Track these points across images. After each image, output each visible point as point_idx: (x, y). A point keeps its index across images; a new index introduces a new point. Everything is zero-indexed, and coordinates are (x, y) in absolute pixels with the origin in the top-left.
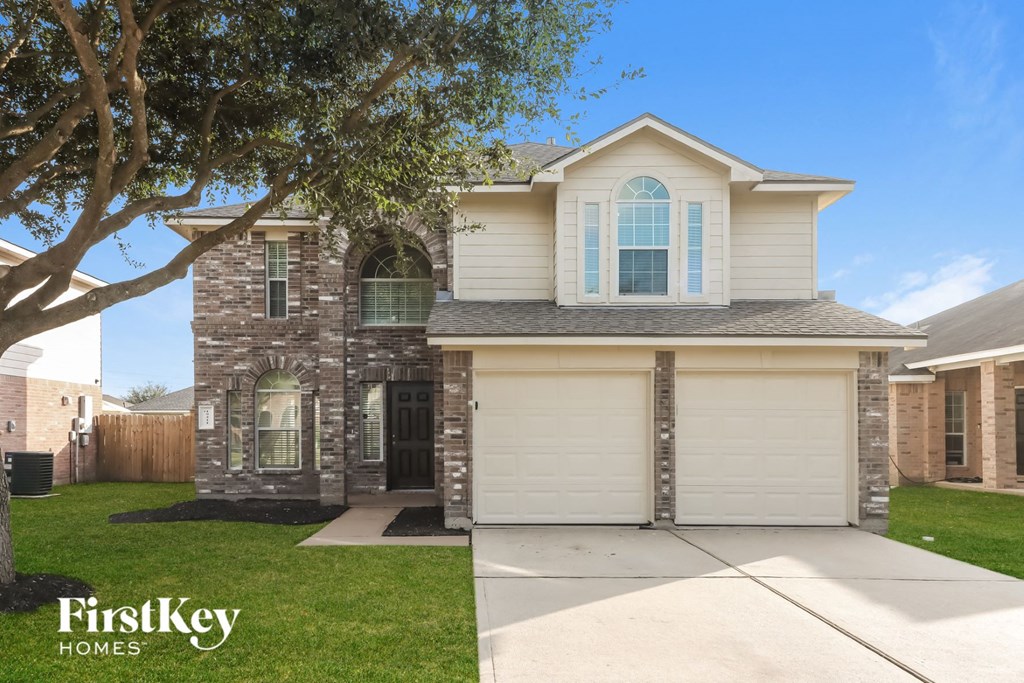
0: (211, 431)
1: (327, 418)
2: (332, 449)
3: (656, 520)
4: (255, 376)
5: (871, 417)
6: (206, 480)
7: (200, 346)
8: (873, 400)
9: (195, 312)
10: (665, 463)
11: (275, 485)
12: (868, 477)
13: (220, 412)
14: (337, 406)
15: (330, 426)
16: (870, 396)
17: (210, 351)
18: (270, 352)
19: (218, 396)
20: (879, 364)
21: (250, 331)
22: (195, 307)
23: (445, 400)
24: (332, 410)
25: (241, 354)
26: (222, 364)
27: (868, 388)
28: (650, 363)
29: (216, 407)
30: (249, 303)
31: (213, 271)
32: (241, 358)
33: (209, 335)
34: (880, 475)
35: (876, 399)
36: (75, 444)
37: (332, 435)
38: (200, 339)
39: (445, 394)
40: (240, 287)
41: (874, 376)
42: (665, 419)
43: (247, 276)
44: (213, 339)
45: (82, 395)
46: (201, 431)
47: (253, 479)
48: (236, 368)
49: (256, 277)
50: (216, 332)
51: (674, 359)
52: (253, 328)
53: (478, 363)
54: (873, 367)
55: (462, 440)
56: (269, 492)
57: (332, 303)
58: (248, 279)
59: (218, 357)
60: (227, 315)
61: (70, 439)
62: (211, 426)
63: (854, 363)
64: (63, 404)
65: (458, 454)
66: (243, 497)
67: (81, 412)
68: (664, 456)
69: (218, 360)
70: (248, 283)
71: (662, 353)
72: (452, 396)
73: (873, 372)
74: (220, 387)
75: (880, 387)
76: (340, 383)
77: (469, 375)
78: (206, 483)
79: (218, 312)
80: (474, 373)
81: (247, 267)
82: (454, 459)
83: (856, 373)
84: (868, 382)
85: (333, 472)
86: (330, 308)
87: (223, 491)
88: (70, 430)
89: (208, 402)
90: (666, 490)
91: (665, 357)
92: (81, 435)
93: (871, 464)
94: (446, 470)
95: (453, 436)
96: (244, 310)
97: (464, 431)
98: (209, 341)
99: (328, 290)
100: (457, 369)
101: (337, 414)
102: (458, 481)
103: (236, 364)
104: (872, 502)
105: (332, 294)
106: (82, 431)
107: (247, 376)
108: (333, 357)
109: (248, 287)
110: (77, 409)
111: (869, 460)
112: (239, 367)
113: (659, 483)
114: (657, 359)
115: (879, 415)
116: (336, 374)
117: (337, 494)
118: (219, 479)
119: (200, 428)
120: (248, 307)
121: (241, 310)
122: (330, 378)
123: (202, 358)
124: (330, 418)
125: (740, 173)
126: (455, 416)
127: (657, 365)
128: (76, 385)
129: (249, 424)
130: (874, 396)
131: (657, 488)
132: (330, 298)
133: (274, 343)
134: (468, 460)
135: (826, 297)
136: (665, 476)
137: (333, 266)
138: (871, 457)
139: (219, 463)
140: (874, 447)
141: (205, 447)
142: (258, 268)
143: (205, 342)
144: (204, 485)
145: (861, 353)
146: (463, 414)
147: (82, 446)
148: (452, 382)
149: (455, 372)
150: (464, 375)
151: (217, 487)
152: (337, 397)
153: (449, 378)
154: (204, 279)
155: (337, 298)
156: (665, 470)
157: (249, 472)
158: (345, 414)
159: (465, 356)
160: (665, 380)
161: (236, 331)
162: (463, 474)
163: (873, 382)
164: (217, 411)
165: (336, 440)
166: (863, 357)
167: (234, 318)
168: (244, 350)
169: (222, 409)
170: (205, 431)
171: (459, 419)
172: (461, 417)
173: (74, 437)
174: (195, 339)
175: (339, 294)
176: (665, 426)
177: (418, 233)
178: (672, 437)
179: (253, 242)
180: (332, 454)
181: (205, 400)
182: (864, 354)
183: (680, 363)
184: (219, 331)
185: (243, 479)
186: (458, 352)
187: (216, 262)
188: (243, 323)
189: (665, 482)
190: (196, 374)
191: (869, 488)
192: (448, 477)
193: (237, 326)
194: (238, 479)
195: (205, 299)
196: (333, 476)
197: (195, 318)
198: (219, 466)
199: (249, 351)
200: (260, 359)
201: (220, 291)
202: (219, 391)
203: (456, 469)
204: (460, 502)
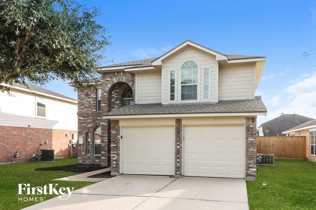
0: (82, 144)
1: (103, 141)
2: (104, 150)
3: (176, 174)
4: (93, 128)
5: (250, 140)
6: (80, 158)
7: (79, 120)
8: (251, 134)
9: (78, 110)
10: (178, 156)
11: (98, 160)
12: (248, 162)
13: (84, 139)
14: (106, 137)
15: (104, 143)
16: (250, 133)
17: (82, 121)
18: (97, 121)
19: (84, 134)
20: (253, 122)
21: (92, 115)
22: (78, 108)
23: (111, 135)
24: (104, 138)
25: (90, 122)
26: (85, 125)
27: (249, 130)
28: (174, 123)
29: (83, 137)
30: (92, 107)
31: (83, 98)
32: (90, 123)
33: (82, 117)
34: (253, 161)
35: (252, 134)
36: (71, 147)
37: (104, 146)
38: (79, 118)
39: (111, 134)
40: (89, 102)
41: (251, 126)
42: (178, 141)
43: (92, 99)
44: (83, 118)
45: (73, 133)
46: (79, 144)
47: (93, 158)
48: (88, 126)
49: (94, 99)
50: (83, 116)
51: (181, 121)
52: (93, 114)
53: (121, 124)
54: (251, 122)
55: (116, 148)
56: (97, 162)
57: (105, 106)
58: (92, 100)
59: (84, 123)
60: (86, 111)
61: (69, 146)
62: (82, 143)
63: (244, 121)
64: (66, 136)
65: (115, 152)
66: (90, 163)
67: (73, 138)
68: (178, 153)
69: (84, 124)
70: (92, 101)
71: (178, 119)
72: (113, 134)
73: (251, 124)
74: (84, 132)
75: (253, 130)
76: (107, 130)
77: (119, 127)
78: (81, 159)
79: (84, 110)
80: (120, 127)
81: (91, 96)
82: (114, 154)
83: (245, 125)
84: (249, 128)
85: (104, 157)
86: (104, 108)
87: (85, 161)
88: (69, 143)
89: (81, 136)
90: (178, 165)
91: (179, 121)
92: (73, 145)
93: (249, 157)
94: (111, 157)
95: (113, 147)
96: (91, 109)
97: (117, 145)
98: (82, 118)
99: (103, 102)
100: (115, 126)
101: (106, 139)
102: (115, 161)
103: (88, 125)
104: (250, 171)
105: (105, 104)
106: (73, 143)
107: (91, 128)
108: (105, 122)
109: (92, 102)
110: (72, 137)
111: (249, 156)
112: (90, 125)
113: (177, 162)
114: (176, 121)
115: (253, 140)
116: (105, 127)
117: (106, 163)
118: (84, 158)
119: (79, 143)
120: (92, 108)
121: (90, 109)
122: (104, 129)
123: (80, 123)
124: (104, 140)
125: (220, 57)
126: (114, 141)
127: (176, 124)
128: (71, 131)
129: (92, 142)
130: (251, 133)
131: (176, 164)
132: (104, 105)
133: (98, 118)
134: (118, 154)
135: (258, 98)
136: (178, 160)
137: (105, 95)
138: (250, 154)
139: (84, 153)
140: (251, 151)
141: (80, 149)
142: (94, 97)
143: (80, 119)
144: (80, 160)
145: (246, 118)
146: (116, 140)
147: (73, 147)
148: (113, 130)
149: (114, 127)
150: (117, 128)
151: (83, 160)
152: (106, 134)
153: (113, 129)
154: (80, 100)
155: (106, 105)
156: (178, 158)
157: (92, 156)
158: (108, 139)
159: (117, 121)
160: (179, 128)
161: (89, 115)
162: (116, 159)
163: (251, 128)
164: (83, 138)
165: (106, 147)
166: (247, 119)
167: (88, 112)
168: (91, 121)
169: (85, 138)
170: (80, 144)
171: (115, 142)
172: (116, 141)
173: (70, 145)
174: (78, 118)
175: (107, 103)
176: (178, 144)
177: (129, 84)
178: (181, 147)
179: (93, 89)
180: (104, 151)
181: (80, 135)
182: (248, 118)
183: (184, 123)
184: (84, 115)
185: (90, 158)
186: (115, 121)
187: (84, 95)
188: (90, 113)
189: (178, 162)
190: (78, 128)
191: (249, 165)
192: (112, 159)
193: (89, 114)
194: (89, 158)
195: (80, 106)
196: (104, 158)
197: (78, 112)
198: (84, 154)
199: (92, 121)
200: (95, 123)
201: (85, 104)
202: (84, 133)
203: (114, 157)
204: (115, 167)
